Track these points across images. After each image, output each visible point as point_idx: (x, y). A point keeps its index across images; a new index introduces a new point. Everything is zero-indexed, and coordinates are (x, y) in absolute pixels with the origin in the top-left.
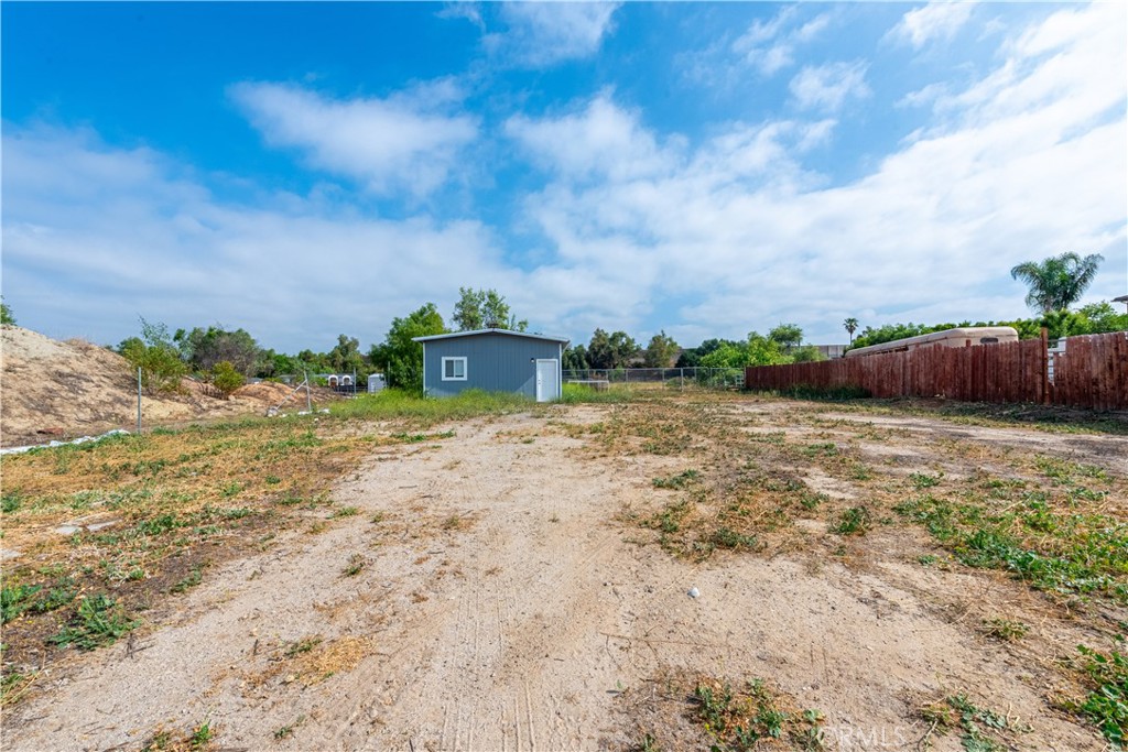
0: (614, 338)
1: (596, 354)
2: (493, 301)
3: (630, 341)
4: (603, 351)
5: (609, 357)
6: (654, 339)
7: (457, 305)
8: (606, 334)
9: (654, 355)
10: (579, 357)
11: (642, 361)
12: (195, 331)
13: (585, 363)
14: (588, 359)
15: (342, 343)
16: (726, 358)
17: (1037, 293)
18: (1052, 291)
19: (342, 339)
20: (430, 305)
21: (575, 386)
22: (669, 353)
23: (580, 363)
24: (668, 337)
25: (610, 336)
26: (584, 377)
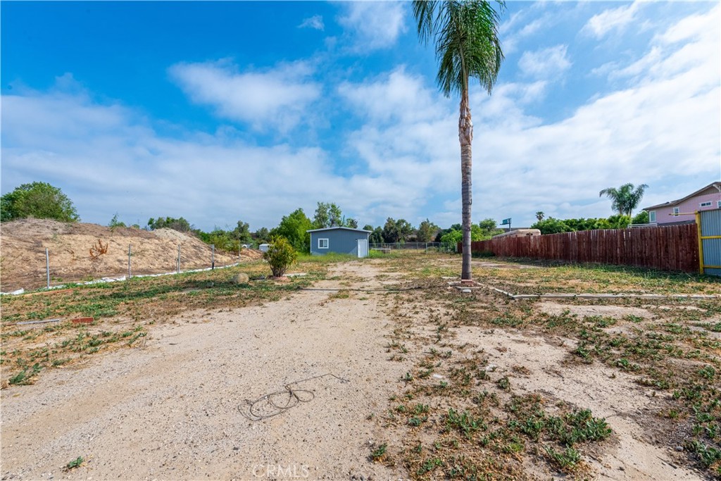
0: (398, 224)
1: (388, 232)
2: (334, 209)
3: (408, 225)
4: (392, 231)
5: (396, 234)
6: (422, 224)
7: (316, 211)
8: (394, 221)
9: (422, 233)
10: (378, 234)
11: (415, 236)
12: (160, 219)
13: (382, 238)
14: (383, 236)
15: (239, 225)
16: (454, 237)
17: (616, 204)
18: (623, 203)
19: (239, 224)
20: (300, 209)
21: (375, 251)
22: (431, 232)
23: (379, 238)
24: (430, 222)
25: (396, 221)
26: (380, 246)
